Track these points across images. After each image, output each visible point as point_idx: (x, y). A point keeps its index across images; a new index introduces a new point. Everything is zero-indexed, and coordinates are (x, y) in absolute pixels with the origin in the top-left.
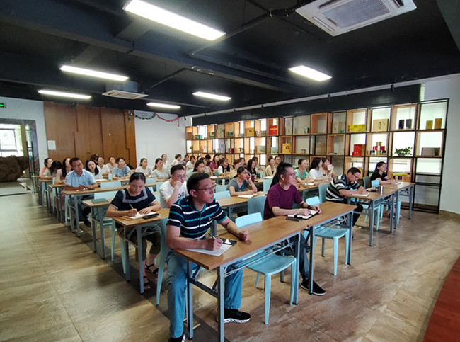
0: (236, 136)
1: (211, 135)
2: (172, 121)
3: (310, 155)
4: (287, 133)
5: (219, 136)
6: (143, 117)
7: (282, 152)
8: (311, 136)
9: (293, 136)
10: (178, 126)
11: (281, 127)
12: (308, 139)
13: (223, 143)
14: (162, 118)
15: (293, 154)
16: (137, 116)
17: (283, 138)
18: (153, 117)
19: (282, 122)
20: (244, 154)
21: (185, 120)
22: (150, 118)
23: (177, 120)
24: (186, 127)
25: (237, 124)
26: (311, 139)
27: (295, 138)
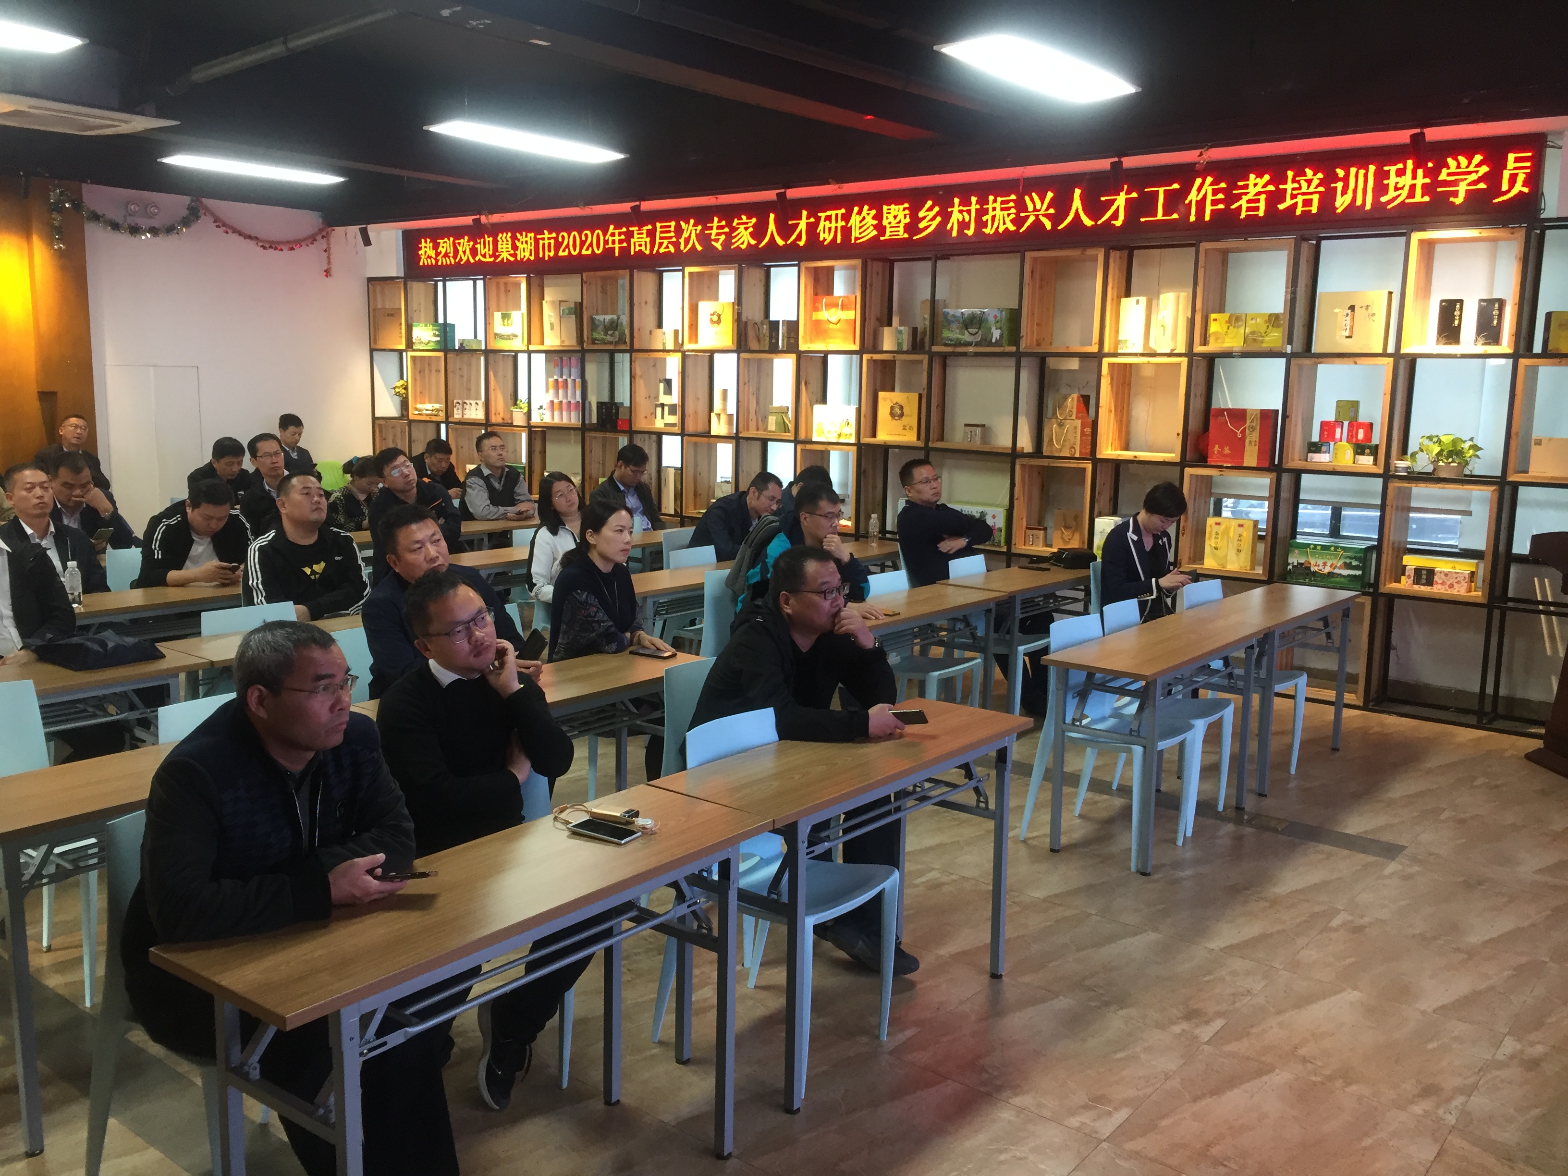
0: (644, 342)
2: (292, 245)
3: (1016, 454)
5: (551, 339)
6: (131, 221)
7: (874, 435)
8: (1024, 361)
9: (932, 356)
10: (328, 273)
11: (875, 310)
12: (1009, 375)
13: (575, 372)
14: (235, 231)
15: (930, 445)
16: (96, 217)
17: (883, 362)
18: (186, 222)
19: (877, 282)
20: (683, 434)
21: (367, 242)
22: (170, 230)
23: (321, 244)
24: (370, 280)
25: (645, 281)
26: (1025, 376)
27: (944, 367)
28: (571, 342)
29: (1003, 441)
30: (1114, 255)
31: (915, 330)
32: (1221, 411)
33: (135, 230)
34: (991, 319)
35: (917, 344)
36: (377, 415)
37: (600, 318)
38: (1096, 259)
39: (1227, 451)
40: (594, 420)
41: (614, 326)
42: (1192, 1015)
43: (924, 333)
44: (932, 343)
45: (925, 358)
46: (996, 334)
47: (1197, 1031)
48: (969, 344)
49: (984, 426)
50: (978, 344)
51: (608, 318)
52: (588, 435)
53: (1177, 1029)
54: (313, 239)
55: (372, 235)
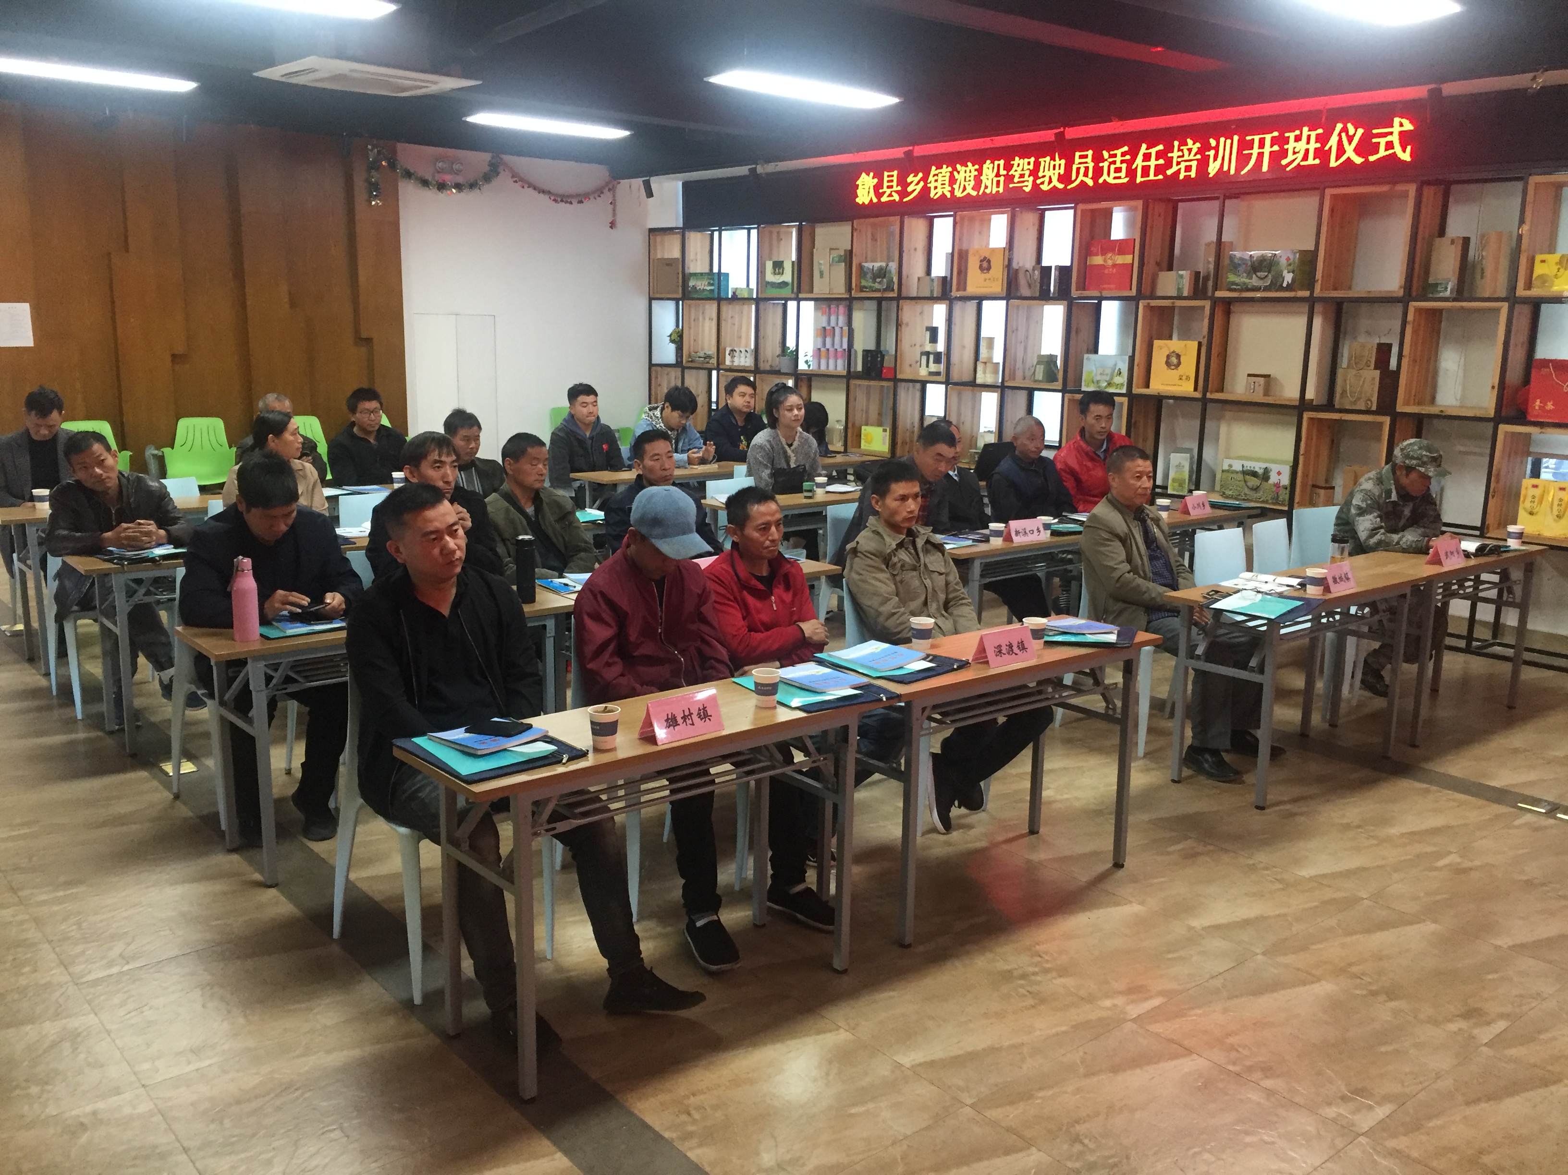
0: (911, 290)
2: (582, 198)
3: (1303, 405)
5: (821, 287)
6: (439, 177)
7: (1148, 386)
8: (1318, 308)
9: (1215, 302)
10: (613, 225)
11: (1155, 252)
12: (1301, 322)
13: (842, 320)
14: (531, 185)
15: (1209, 395)
16: (408, 175)
17: (1162, 309)
18: (487, 178)
19: (1159, 224)
20: (947, 382)
21: (650, 194)
22: (473, 186)
23: (607, 196)
24: (651, 231)
25: (915, 227)
26: (1318, 322)
27: (1228, 313)
28: (840, 290)
29: (1290, 392)
30: (1429, 192)
31: (1197, 274)
32: (1545, 363)
33: (442, 187)
34: (1283, 262)
35: (1199, 289)
36: (654, 362)
37: (869, 265)
38: (1405, 195)
39: (1550, 406)
40: (859, 368)
41: (882, 273)
42: (1471, 1014)
43: (1206, 278)
44: (1215, 288)
45: (1207, 304)
46: (1288, 278)
47: (1476, 1031)
48: (1256, 289)
49: (1267, 376)
50: (1267, 289)
51: (877, 265)
52: (853, 382)
53: (1453, 1027)
54: (599, 192)
55: (654, 186)
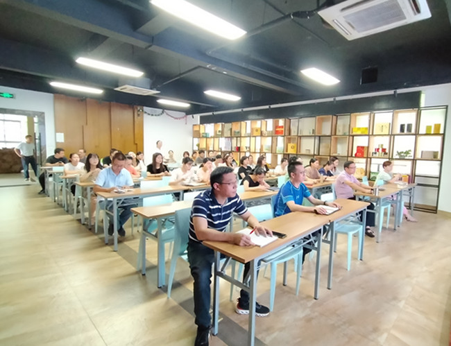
0: (243, 135)
1: (218, 133)
2: (180, 118)
3: (314, 155)
4: (293, 134)
5: (225, 135)
6: (152, 114)
7: (287, 152)
8: (316, 137)
10: (186, 124)
11: (287, 128)
12: (313, 140)
13: (230, 141)
15: (298, 153)
16: (146, 113)
17: (289, 138)
18: (162, 114)
19: (288, 123)
20: (250, 152)
21: (193, 118)
22: (159, 115)
23: (185, 118)
24: (194, 125)
25: (243, 123)
26: (316, 140)
27: (300, 139)
28: (229, 136)
29: (312, 153)
30: (334, 117)
38: (330, 118)
